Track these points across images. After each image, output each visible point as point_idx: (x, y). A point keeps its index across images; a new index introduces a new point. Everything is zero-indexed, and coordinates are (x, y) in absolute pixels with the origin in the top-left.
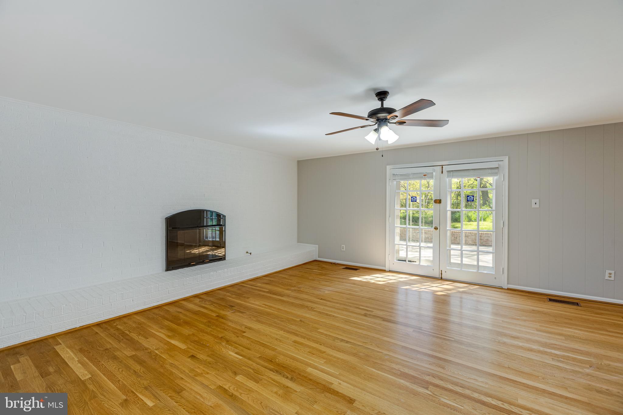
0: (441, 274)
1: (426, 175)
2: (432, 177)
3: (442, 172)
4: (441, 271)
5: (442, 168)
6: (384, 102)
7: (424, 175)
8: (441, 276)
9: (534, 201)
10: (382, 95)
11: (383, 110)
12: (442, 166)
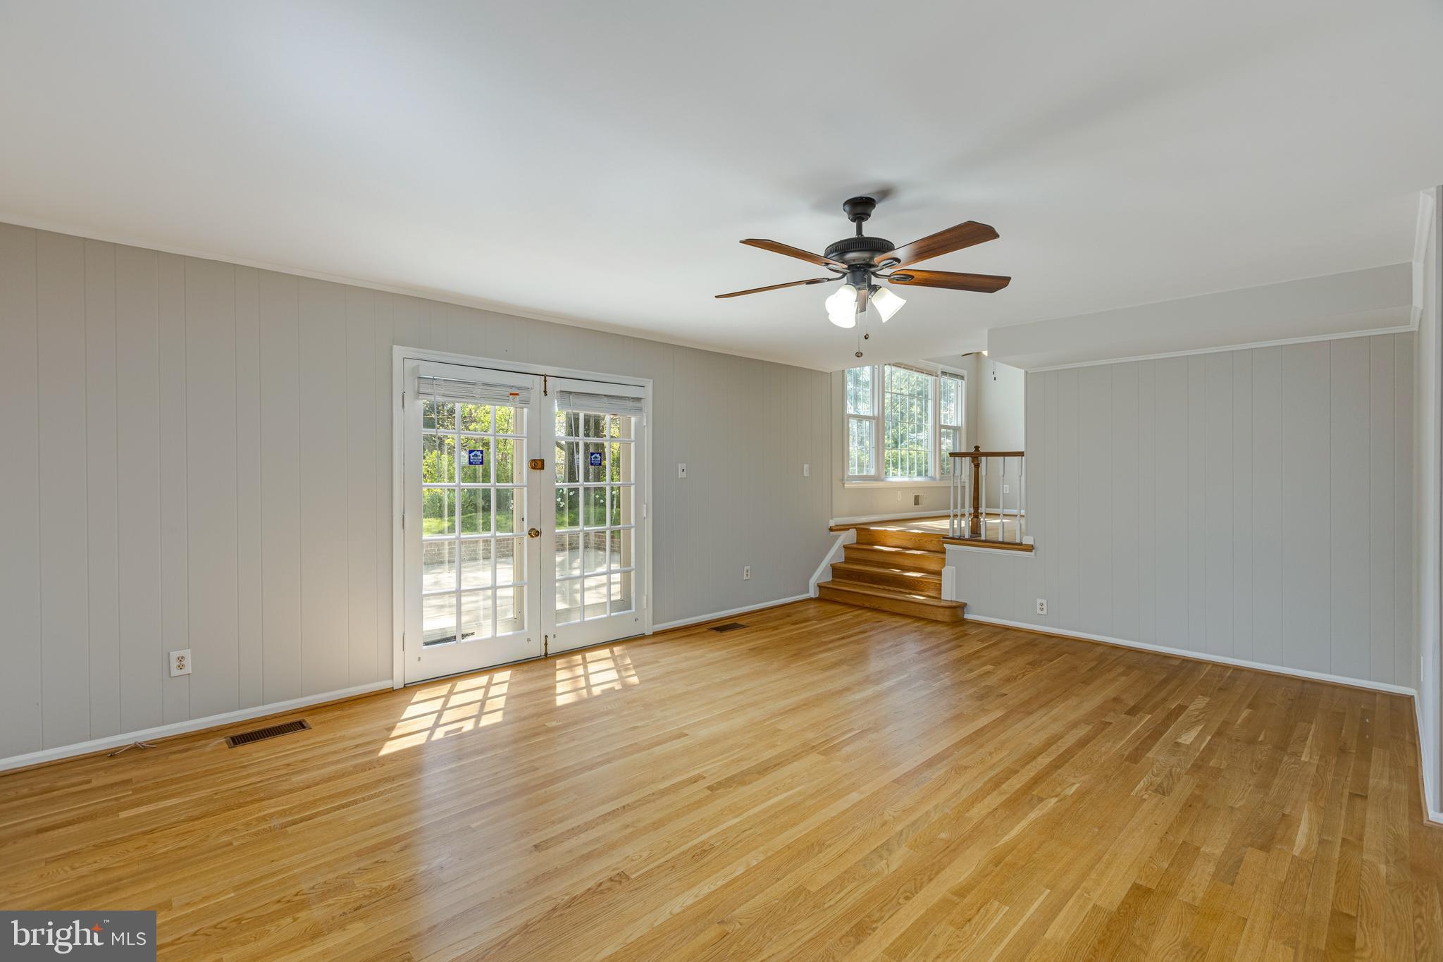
0: (546, 644)
1: (517, 394)
2: (526, 402)
3: (545, 392)
4: (546, 636)
5: (545, 381)
6: (864, 224)
7: (511, 394)
8: (546, 650)
9: (681, 466)
10: (860, 207)
11: (861, 243)
12: (545, 376)
